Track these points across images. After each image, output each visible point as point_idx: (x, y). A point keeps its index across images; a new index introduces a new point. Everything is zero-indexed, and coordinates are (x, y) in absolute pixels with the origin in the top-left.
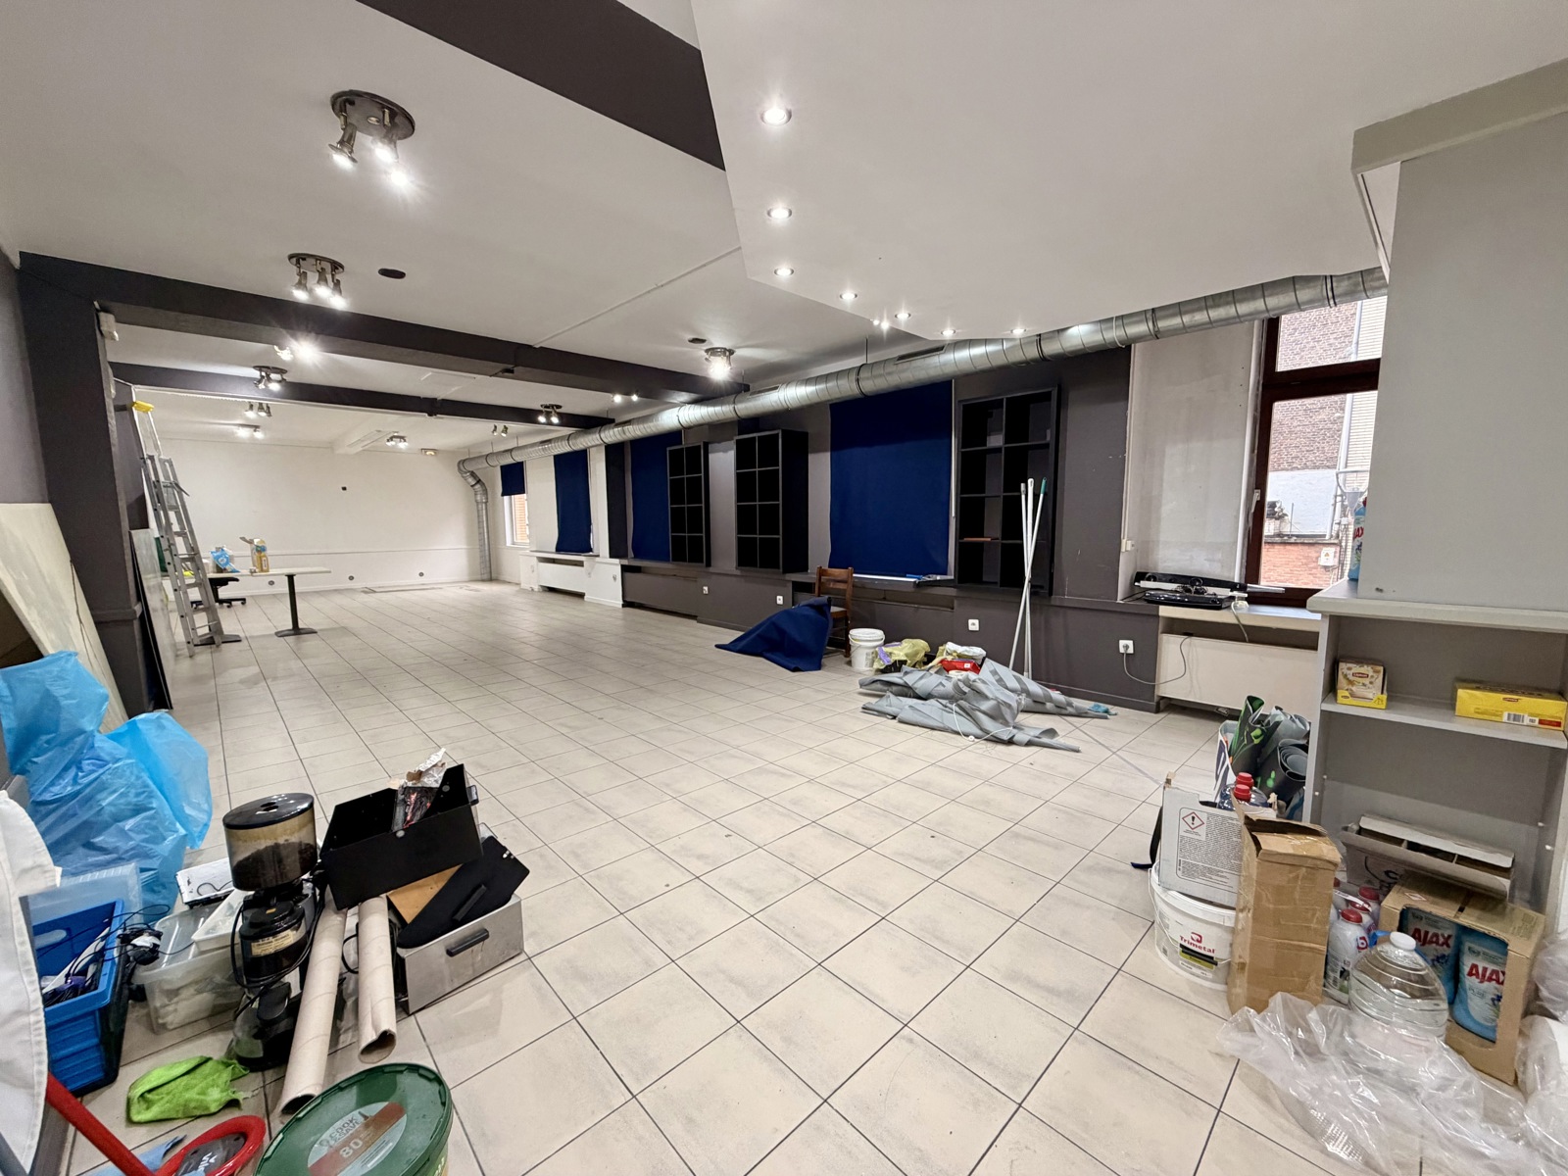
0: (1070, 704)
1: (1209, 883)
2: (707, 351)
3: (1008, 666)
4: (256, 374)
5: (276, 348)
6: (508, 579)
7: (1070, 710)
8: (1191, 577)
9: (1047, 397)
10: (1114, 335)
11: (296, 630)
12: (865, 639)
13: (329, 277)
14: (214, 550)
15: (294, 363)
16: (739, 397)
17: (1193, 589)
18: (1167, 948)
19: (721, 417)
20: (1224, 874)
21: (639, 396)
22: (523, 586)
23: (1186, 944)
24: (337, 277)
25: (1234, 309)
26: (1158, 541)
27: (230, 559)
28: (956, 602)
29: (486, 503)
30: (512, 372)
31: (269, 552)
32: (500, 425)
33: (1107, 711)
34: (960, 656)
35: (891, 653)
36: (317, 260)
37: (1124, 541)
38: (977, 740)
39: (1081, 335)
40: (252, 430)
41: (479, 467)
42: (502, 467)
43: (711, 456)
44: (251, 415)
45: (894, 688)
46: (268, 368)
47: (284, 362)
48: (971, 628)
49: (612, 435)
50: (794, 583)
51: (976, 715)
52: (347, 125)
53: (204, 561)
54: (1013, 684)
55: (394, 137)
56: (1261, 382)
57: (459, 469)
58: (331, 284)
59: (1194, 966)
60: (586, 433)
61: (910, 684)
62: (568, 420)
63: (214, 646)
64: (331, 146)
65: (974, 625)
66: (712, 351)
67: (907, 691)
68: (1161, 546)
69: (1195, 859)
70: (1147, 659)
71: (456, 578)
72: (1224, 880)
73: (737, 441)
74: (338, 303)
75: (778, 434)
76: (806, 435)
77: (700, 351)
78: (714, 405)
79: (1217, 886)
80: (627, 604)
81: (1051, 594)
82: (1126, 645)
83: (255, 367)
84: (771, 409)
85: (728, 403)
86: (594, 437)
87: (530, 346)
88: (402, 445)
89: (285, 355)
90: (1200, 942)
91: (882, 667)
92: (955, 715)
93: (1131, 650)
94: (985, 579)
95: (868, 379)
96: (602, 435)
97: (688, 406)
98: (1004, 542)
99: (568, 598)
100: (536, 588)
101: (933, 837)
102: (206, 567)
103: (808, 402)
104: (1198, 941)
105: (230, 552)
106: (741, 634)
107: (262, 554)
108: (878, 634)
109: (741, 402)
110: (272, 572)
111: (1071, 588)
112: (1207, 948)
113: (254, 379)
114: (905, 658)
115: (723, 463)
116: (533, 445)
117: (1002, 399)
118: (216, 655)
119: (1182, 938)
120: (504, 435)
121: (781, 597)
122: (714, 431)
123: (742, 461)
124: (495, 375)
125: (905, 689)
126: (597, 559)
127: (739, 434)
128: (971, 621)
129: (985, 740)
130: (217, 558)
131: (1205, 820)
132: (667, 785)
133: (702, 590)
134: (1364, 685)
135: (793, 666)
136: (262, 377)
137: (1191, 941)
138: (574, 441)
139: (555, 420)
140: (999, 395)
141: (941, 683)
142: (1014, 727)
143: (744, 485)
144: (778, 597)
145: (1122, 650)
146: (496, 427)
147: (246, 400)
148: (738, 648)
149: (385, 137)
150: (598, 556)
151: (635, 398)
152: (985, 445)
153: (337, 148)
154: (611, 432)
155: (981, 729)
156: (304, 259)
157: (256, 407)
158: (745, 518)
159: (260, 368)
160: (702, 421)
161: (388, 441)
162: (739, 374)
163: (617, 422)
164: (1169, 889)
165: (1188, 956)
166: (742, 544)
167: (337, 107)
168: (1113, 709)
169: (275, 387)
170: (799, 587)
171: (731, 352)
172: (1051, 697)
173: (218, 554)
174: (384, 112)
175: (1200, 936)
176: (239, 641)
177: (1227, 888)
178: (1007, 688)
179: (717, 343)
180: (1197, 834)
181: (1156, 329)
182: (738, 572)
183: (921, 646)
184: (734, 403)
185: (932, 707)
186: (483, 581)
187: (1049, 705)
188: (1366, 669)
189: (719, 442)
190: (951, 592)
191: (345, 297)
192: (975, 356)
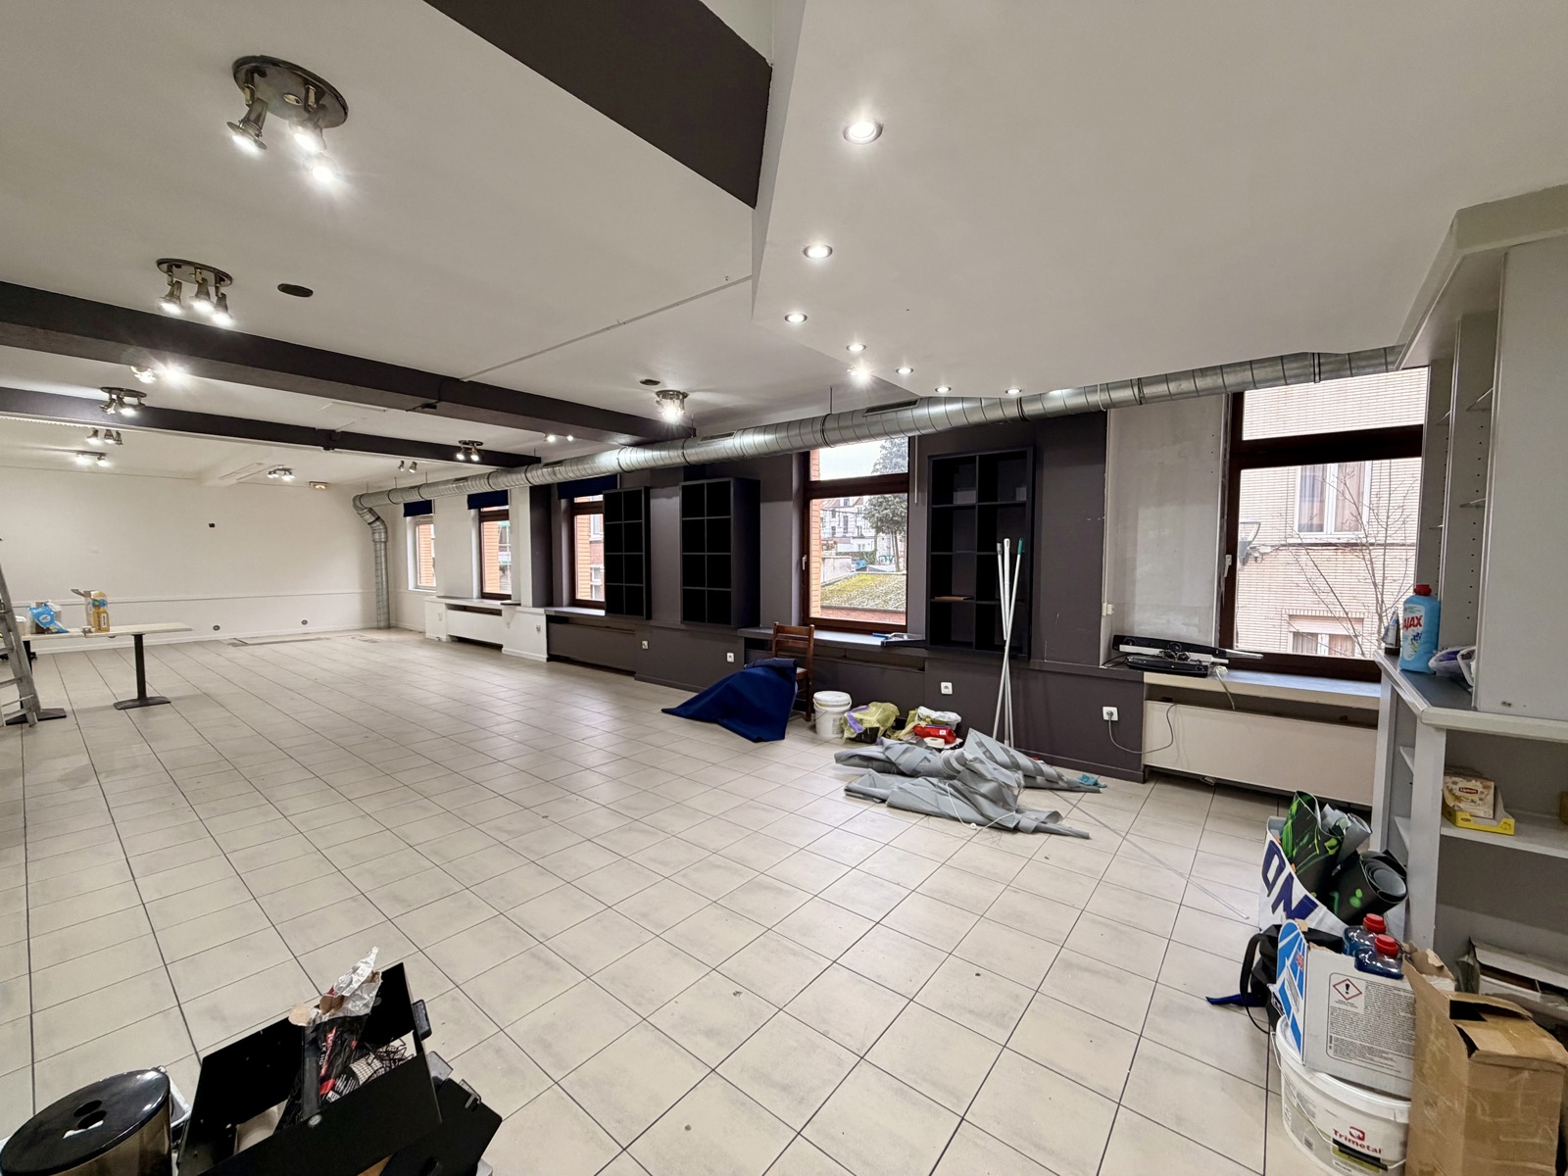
0: (1060, 777)
1: (1369, 1066)
2: (658, 393)
3: (992, 736)
4: (105, 396)
5: (133, 369)
6: (408, 625)
7: (1061, 783)
8: (1169, 641)
9: (1022, 455)
10: (1097, 398)
11: (143, 700)
12: (831, 702)
13: (212, 290)
14: (34, 605)
15: (157, 386)
16: (689, 442)
17: (1174, 655)
18: (1311, 1139)
19: (668, 462)
20: (1390, 1056)
21: (574, 437)
22: (428, 635)
23: (1342, 1141)
24: (223, 290)
25: (1221, 380)
26: (1134, 604)
27: (57, 616)
28: (927, 664)
29: (385, 542)
30: (435, 407)
31: (109, 609)
32: (409, 461)
33: (1096, 784)
34: (934, 722)
35: (861, 720)
36: (196, 268)
37: (1105, 605)
38: (979, 828)
39: (1061, 398)
40: (96, 457)
41: (380, 505)
42: (405, 505)
43: (654, 502)
44: (95, 443)
45: (875, 764)
46: (121, 390)
47: (143, 384)
48: (944, 691)
49: (540, 476)
50: (746, 639)
51: (974, 798)
52: (253, 101)
53: (19, 619)
54: (1002, 757)
55: (321, 122)
56: (1228, 450)
57: (355, 506)
58: (214, 299)
59: (1354, 1168)
60: (509, 472)
61: (893, 760)
62: (490, 457)
63: (26, 725)
64: (231, 125)
65: (947, 688)
66: (665, 394)
67: (888, 767)
68: (1136, 608)
69: (1351, 1037)
70: (1132, 727)
71: (348, 626)
72: (1389, 1063)
73: (683, 487)
74: (222, 320)
75: (729, 482)
76: (758, 482)
77: (651, 393)
78: (660, 449)
79: (1381, 1069)
80: (551, 658)
81: (1029, 658)
82: (1110, 712)
83: (102, 389)
84: (725, 455)
85: (675, 448)
86: (519, 476)
87: (458, 380)
88: (287, 478)
89: (145, 378)
90: (1363, 1139)
91: (854, 736)
92: (950, 798)
93: (1115, 718)
94: (953, 638)
95: (834, 429)
96: (529, 475)
97: (631, 448)
98: (979, 602)
99: (482, 650)
100: (444, 638)
101: (978, 975)
102: (20, 629)
103: (766, 450)
104: (1359, 1138)
105: (56, 608)
106: (694, 694)
107: (102, 609)
108: (844, 698)
109: (689, 447)
110: (113, 630)
111: (1050, 653)
112: (1372, 1147)
113: (102, 402)
114: (877, 725)
115: (667, 510)
116: (447, 482)
117: (975, 456)
118: (28, 739)
119: (1336, 1132)
120: (412, 471)
121: (732, 655)
122: (657, 476)
123: (687, 509)
124: (414, 410)
125: (887, 765)
126: (518, 608)
127: (685, 480)
128: (943, 684)
129: (990, 827)
130: (37, 616)
131: (1363, 990)
132: (644, 915)
133: (641, 644)
134: (1473, 801)
135: (756, 737)
136: (112, 400)
137: (1349, 1137)
138: (495, 480)
139: (475, 458)
140: (974, 452)
141: (926, 758)
142: (1017, 811)
143: (690, 534)
144: (729, 654)
145: (1106, 717)
146: (403, 462)
147: (89, 426)
148: (690, 713)
149: (310, 119)
150: (519, 605)
151: (570, 438)
152: (952, 503)
153: (238, 127)
154: (539, 472)
155: (982, 815)
156: (179, 267)
157: (101, 434)
158: (691, 569)
159: (110, 390)
160: (646, 465)
161: (270, 473)
162: (690, 418)
163: (544, 461)
164: (1316, 1071)
165: (1347, 1156)
166: (687, 597)
167: (242, 75)
168: (1102, 780)
169: (128, 412)
170: (753, 644)
171: (685, 396)
172: (1042, 771)
173: (40, 610)
174: (307, 91)
175: (1363, 1133)
176: (65, 717)
177: (1393, 1073)
178: (996, 762)
179: (671, 385)
180: (1352, 1005)
181: (1141, 395)
182: (683, 627)
183: (891, 709)
184: (683, 448)
185: (921, 790)
186: (379, 628)
187: (1039, 779)
188: (1475, 784)
189: (662, 488)
190: (922, 653)
191: (231, 317)
192: (951, 412)
